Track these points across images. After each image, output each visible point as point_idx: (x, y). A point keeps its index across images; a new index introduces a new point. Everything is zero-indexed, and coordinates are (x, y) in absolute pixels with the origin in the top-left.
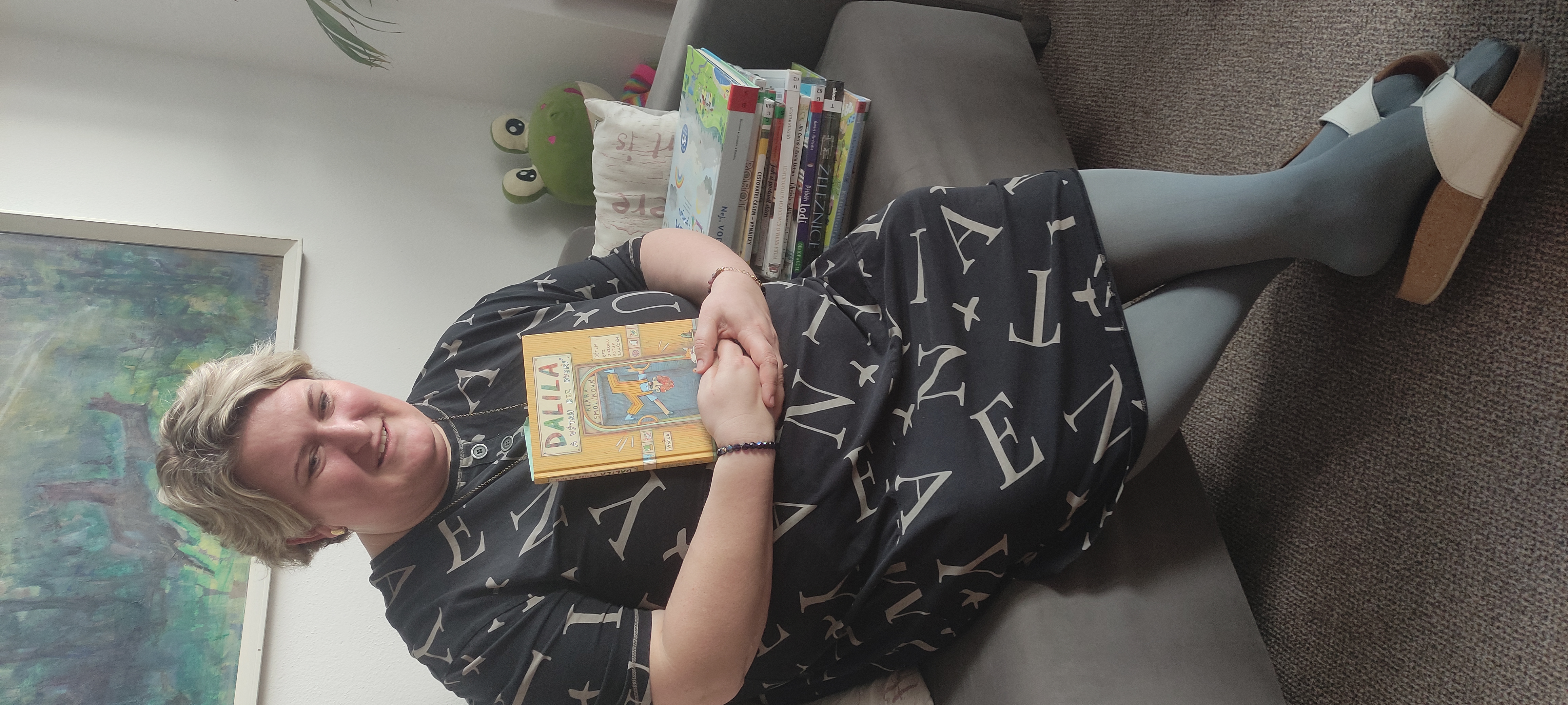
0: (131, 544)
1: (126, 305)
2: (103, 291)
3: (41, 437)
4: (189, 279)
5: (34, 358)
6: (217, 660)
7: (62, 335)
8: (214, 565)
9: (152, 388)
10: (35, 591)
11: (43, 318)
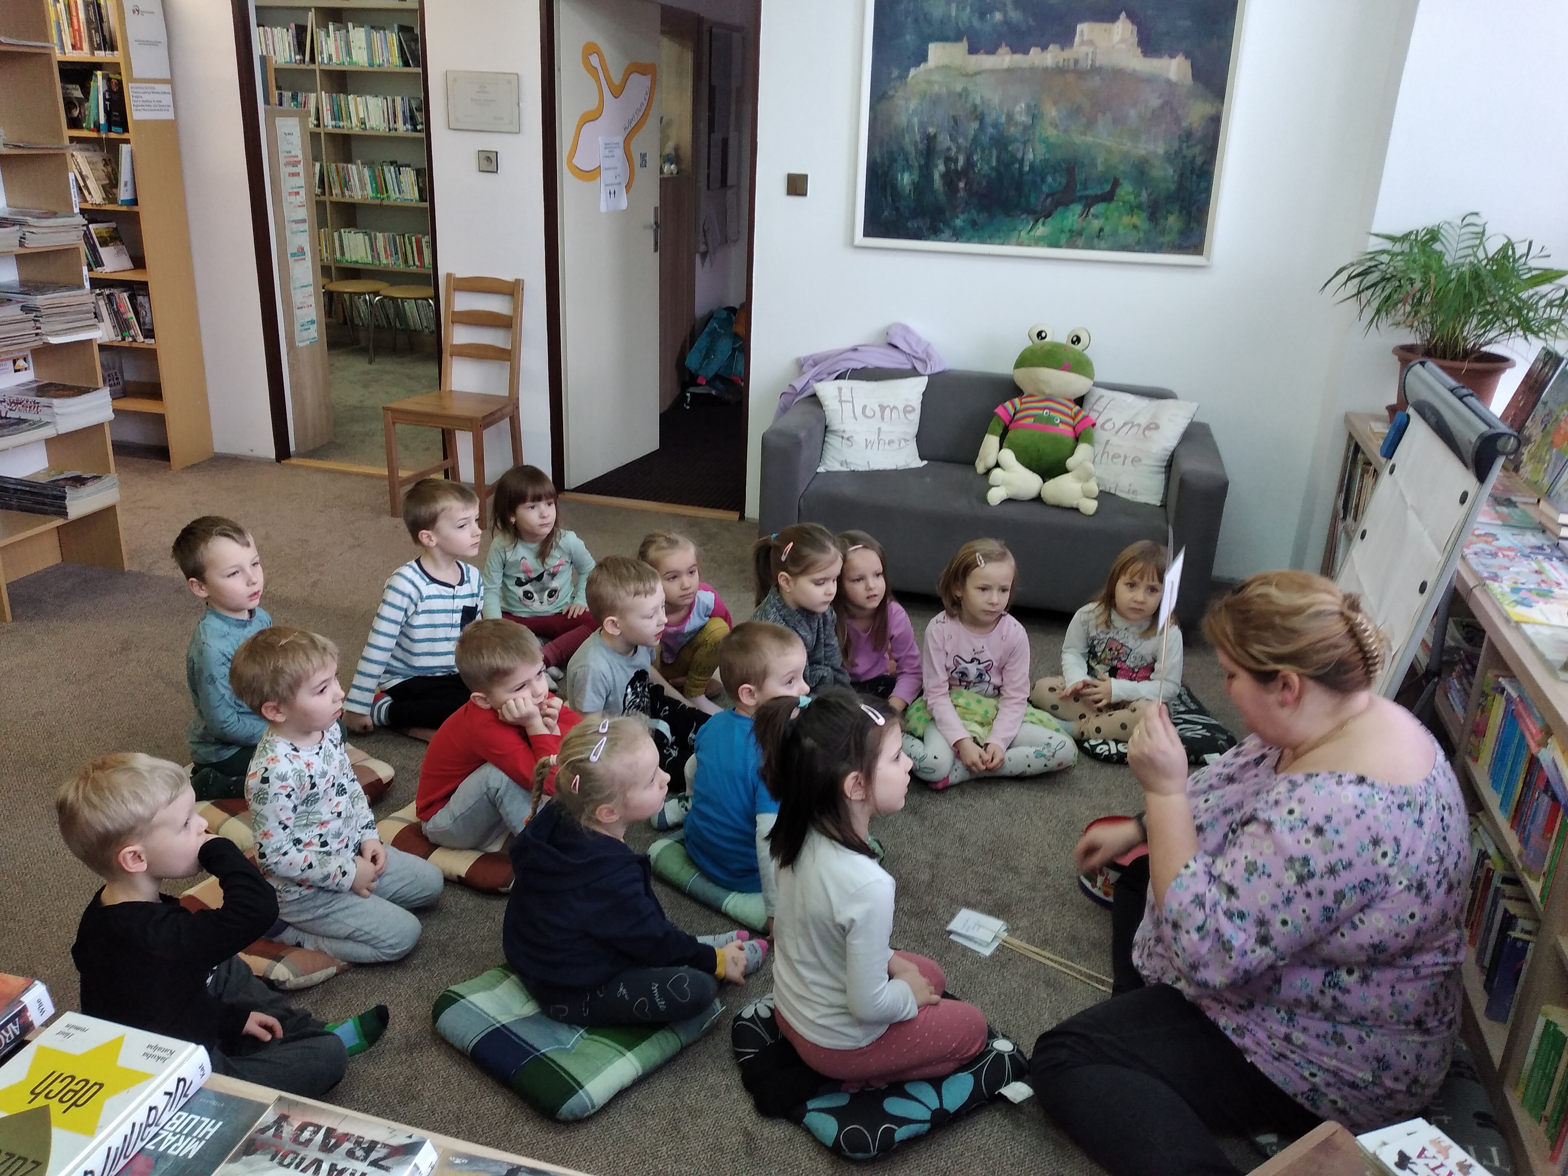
0: (1045, 200)
1: (1173, 187)
2: (1182, 175)
3: (1100, 161)
4: (1189, 214)
5: (1143, 152)
6: (990, 238)
7: (1157, 163)
8: (1032, 233)
9: (1124, 202)
10: (1027, 168)
11: (1166, 153)
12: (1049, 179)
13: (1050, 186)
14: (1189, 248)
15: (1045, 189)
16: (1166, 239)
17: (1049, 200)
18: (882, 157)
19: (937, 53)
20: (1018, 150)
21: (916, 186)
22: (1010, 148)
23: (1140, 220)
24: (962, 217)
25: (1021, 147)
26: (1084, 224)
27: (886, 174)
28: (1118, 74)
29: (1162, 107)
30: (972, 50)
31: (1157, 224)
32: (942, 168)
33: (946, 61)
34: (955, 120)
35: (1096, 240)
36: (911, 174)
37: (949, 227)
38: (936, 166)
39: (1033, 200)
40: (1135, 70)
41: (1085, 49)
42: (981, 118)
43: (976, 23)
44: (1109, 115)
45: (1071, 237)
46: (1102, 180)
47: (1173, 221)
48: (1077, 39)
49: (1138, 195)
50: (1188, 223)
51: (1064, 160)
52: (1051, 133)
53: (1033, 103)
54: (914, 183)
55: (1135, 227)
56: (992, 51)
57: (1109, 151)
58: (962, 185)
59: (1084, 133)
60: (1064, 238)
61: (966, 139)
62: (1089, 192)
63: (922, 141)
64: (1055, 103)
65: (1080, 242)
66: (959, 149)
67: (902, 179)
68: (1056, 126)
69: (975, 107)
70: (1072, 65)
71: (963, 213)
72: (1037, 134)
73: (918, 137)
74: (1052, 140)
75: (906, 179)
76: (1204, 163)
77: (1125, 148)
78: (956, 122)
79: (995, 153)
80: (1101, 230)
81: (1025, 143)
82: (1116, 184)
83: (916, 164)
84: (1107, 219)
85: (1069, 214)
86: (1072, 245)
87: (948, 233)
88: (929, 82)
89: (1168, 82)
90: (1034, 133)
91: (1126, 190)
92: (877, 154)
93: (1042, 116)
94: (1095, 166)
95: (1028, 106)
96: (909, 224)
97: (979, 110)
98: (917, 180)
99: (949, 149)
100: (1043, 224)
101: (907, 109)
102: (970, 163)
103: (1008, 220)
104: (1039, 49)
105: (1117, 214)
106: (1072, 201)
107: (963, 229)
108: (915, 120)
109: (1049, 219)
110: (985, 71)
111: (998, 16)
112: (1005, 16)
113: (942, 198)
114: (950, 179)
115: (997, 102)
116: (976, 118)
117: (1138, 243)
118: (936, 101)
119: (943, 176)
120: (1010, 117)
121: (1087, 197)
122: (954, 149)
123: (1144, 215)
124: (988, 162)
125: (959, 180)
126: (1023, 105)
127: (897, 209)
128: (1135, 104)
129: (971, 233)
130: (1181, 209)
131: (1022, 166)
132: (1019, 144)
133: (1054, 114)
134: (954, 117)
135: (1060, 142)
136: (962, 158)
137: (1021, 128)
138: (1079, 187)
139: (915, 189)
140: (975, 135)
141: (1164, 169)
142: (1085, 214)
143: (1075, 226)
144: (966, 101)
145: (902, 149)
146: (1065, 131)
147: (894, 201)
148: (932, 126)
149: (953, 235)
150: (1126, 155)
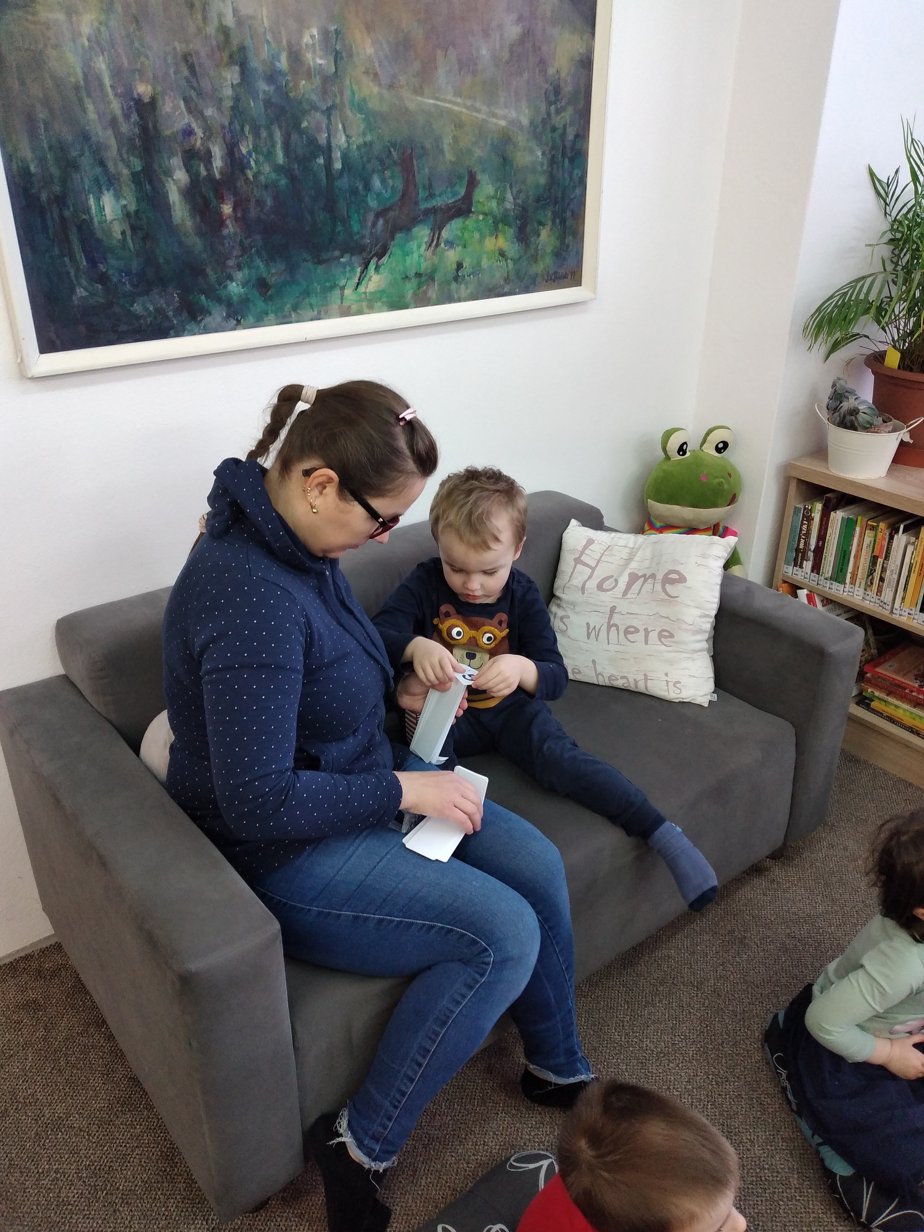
4: (563, 221)
12: (376, 183)
13: (379, 195)
14: (565, 277)
15: (373, 203)
16: (539, 268)
17: (381, 222)
18: (42, 160)
20: (319, 130)
21: (134, 222)
22: (304, 124)
23: (504, 240)
24: (239, 276)
25: (324, 122)
26: (436, 260)
27: (60, 200)
29: (521, 41)
31: (527, 245)
32: (181, 176)
34: (189, 62)
35: (454, 285)
36: (118, 196)
37: (219, 300)
38: (169, 173)
39: (356, 227)
42: (240, 59)
44: (452, 53)
45: (419, 286)
46: (452, 179)
47: (546, 237)
49: (501, 200)
50: (562, 238)
51: (394, 145)
52: (371, 91)
53: (333, 28)
54: (128, 215)
55: (502, 254)
57: (459, 125)
58: (227, 209)
59: (418, 91)
60: (410, 288)
61: (219, 109)
62: (439, 202)
63: (127, 117)
64: (369, 28)
65: (433, 292)
66: (208, 130)
67: (102, 209)
68: (375, 77)
69: (225, 31)
71: (239, 267)
72: (347, 93)
73: (116, 106)
74: (373, 104)
75: (109, 209)
76: (577, 136)
77: (480, 116)
78: (192, 68)
79: (278, 136)
80: (460, 266)
81: (328, 112)
82: (472, 183)
83: (125, 171)
84: (465, 246)
85: (413, 245)
86: (422, 301)
87: (218, 313)
90: (341, 93)
91: (485, 191)
92: (26, 152)
93: (351, 56)
94: (442, 151)
95: (325, 33)
96: (137, 308)
97: (235, 42)
98: (132, 208)
99: (188, 132)
100: (377, 268)
101: (76, 36)
102: (234, 161)
103: (320, 269)
105: (477, 235)
106: (415, 221)
107: (245, 301)
108: (101, 64)
109: (385, 259)
113: (196, 243)
114: (201, 198)
115: (266, 23)
116: (232, 61)
117: (507, 280)
119: (190, 193)
120: (295, 57)
121: (434, 211)
122: (200, 133)
123: (511, 232)
124: (270, 155)
125: (221, 199)
126: (315, 32)
127: (103, 279)
128: (486, 33)
129: (261, 305)
130: (555, 215)
131: (329, 161)
132: (318, 115)
133: (370, 50)
134: (186, 57)
135: (385, 108)
136: (218, 152)
137: (317, 81)
138: (422, 194)
139: (133, 228)
140: (237, 99)
141: (532, 151)
142: (434, 242)
143: (424, 266)
144: (205, 19)
145: (86, 137)
146: (391, 87)
147: (92, 262)
148: (143, 78)
149: (229, 316)
150: (481, 130)
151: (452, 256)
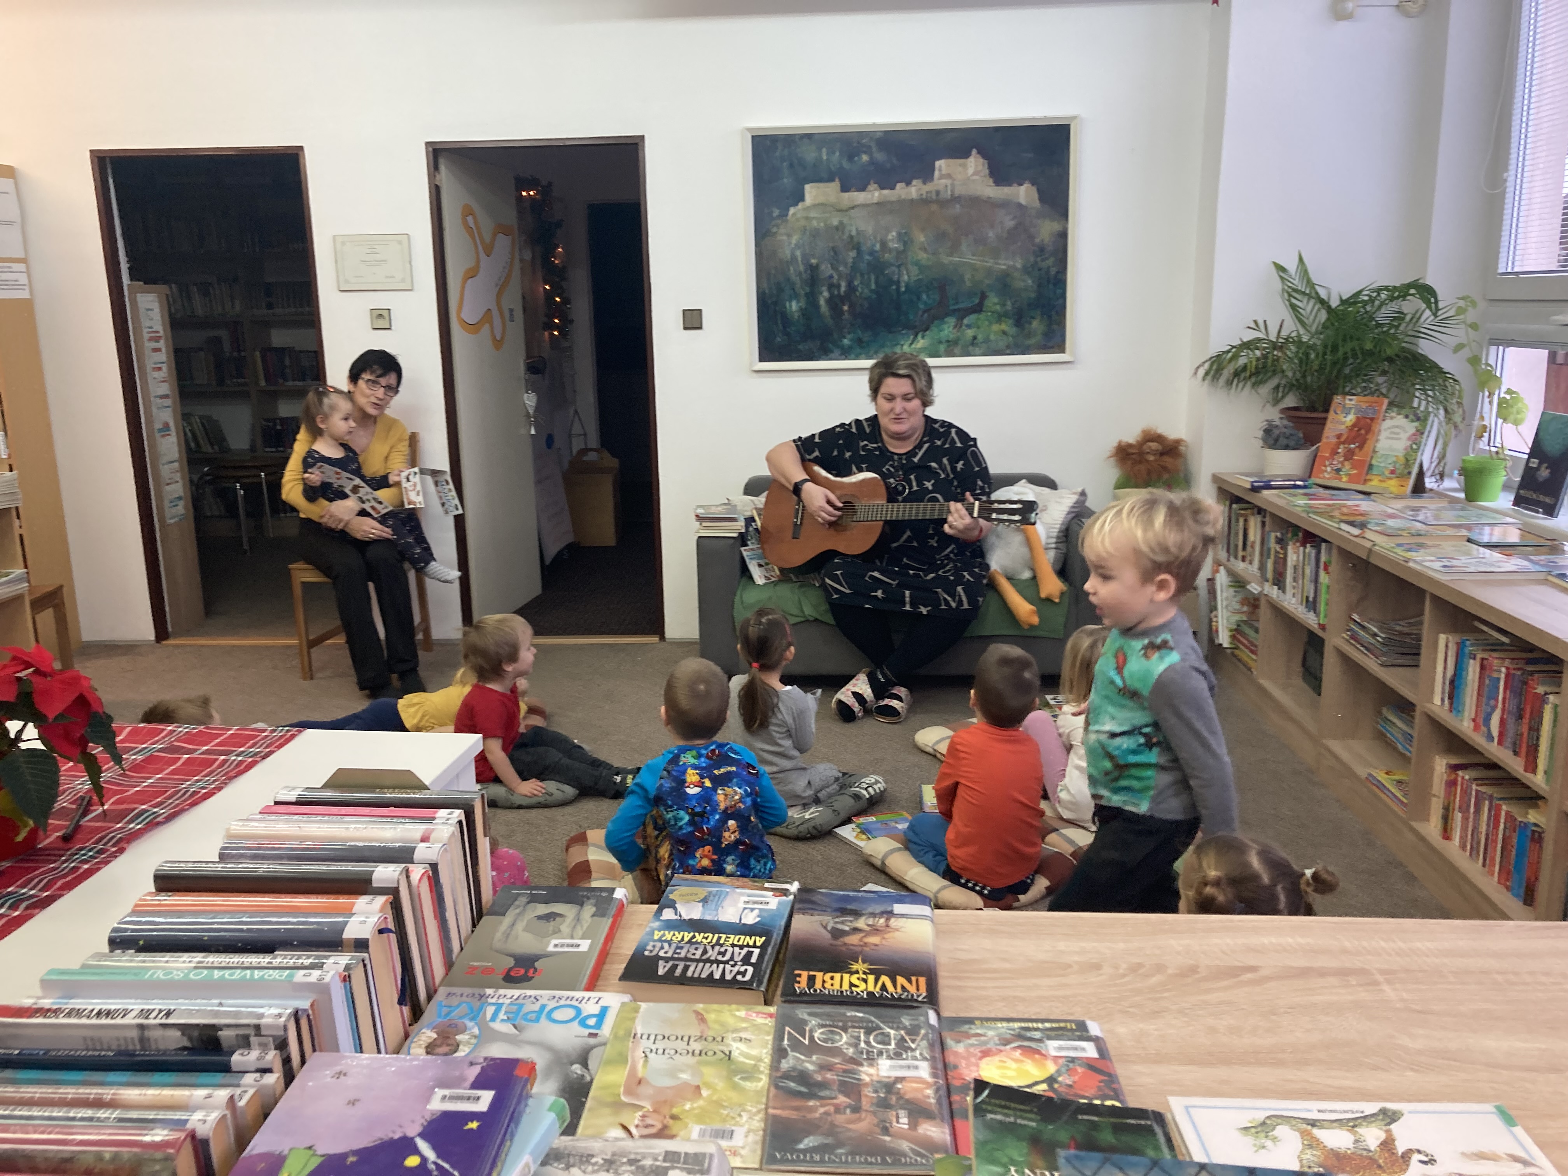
0: (922, 316)
1: (1033, 295)
2: (1040, 285)
3: (967, 277)
4: (1050, 317)
5: (1004, 267)
7: (1016, 274)
9: (992, 312)
11: (1024, 266)
12: (924, 297)
13: (925, 303)
14: (1052, 347)
15: (922, 306)
16: (1032, 341)
17: (926, 315)
18: (771, 289)
19: (812, 193)
20: (894, 274)
21: (804, 312)
22: (887, 272)
23: (1006, 326)
24: (849, 336)
25: (897, 270)
26: (959, 334)
27: (775, 303)
28: (975, 202)
29: (1016, 228)
30: (845, 189)
31: (1023, 329)
32: (826, 294)
33: (821, 199)
34: (835, 250)
35: (971, 348)
36: (798, 302)
37: (838, 347)
38: (821, 293)
39: (911, 317)
40: (989, 198)
41: (943, 181)
42: (857, 247)
43: (846, 165)
44: (971, 237)
46: (970, 294)
47: (1037, 325)
48: (937, 173)
49: (1004, 305)
50: (1049, 325)
51: (935, 279)
52: (923, 257)
53: (903, 231)
54: (801, 309)
55: (1004, 333)
56: (863, 189)
57: (975, 269)
59: (951, 255)
60: (942, 348)
61: (846, 267)
62: (962, 306)
63: (806, 272)
64: (923, 230)
65: (957, 350)
66: (840, 276)
67: (791, 307)
68: (925, 250)
69: (851, 237)
70: (934, 197)
71: (849, 333)
72: (910, 258)
73: (802, 268)
74: (924, 262)
75: (794, 306)
76: (1058, 272)
77: (989, 264)
78: (835, 253)
79: (873, 277)
80: (975, 338)
81: (899, 266)
82: (983, 297)
83: (802, 292)
84: (978, 328)
85: (945, 326)
86: (950, 354)
87: (837, 352)
88: (807, 218)
89: (1020, 205)
90: (906, 258)
91: (992, 301)
92: (765, 285)
93: (912, 242)
94: (964, 282)
95: (899, 234)
96: (800, 347)
97: (855, 240)
98: (804, 306)
99: (831, 277)
100: (923, 336)
101: (790, 243)
102: (851, 288)
103: (890, 336)
104: (903, 184)
105: (987, 323)
106: (947, 315)
107: (851, 347)
108: (798, 253)
109: (928, 332)
110: (858, 206)
111: (865, 158)
112: (871, 157)
113: (829, 321)
114: (834, 303)
115: (871, 232)
116: (853, 248)
117: (1008, 347)
118: (815, 234)
119: (830, 301)
120: (884, 244)
121: (959, 310)
122: (836, 277)
123: (1010, 322)
124: (868, 285)
125: (843, 304)
126: (894, 234)
127: (788, 334)
128: (992, 226)
129: (858, 350)
130: (1043, 314)
131: (898, 287)
132: (894, 268)
133: (922, 239)
134: (833, 248)
135: (930, 263)
136: (843, 285)
137: (894, 254)
138: (951, 302)
139: (803, 315)
140: (854, 263)
141: (1024, 281)
142: (958, 325)
143: (951, 337)
144: (843, 233)
145: (789, 280)
146: (934, 254)
147: (784, 327)
148: (814, 256)
149: (842, 354)
150: (989, 271)
151: (970, 333)
